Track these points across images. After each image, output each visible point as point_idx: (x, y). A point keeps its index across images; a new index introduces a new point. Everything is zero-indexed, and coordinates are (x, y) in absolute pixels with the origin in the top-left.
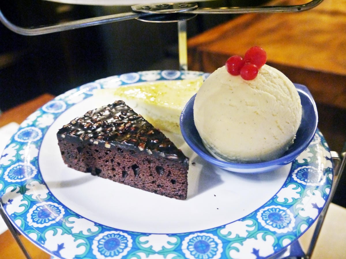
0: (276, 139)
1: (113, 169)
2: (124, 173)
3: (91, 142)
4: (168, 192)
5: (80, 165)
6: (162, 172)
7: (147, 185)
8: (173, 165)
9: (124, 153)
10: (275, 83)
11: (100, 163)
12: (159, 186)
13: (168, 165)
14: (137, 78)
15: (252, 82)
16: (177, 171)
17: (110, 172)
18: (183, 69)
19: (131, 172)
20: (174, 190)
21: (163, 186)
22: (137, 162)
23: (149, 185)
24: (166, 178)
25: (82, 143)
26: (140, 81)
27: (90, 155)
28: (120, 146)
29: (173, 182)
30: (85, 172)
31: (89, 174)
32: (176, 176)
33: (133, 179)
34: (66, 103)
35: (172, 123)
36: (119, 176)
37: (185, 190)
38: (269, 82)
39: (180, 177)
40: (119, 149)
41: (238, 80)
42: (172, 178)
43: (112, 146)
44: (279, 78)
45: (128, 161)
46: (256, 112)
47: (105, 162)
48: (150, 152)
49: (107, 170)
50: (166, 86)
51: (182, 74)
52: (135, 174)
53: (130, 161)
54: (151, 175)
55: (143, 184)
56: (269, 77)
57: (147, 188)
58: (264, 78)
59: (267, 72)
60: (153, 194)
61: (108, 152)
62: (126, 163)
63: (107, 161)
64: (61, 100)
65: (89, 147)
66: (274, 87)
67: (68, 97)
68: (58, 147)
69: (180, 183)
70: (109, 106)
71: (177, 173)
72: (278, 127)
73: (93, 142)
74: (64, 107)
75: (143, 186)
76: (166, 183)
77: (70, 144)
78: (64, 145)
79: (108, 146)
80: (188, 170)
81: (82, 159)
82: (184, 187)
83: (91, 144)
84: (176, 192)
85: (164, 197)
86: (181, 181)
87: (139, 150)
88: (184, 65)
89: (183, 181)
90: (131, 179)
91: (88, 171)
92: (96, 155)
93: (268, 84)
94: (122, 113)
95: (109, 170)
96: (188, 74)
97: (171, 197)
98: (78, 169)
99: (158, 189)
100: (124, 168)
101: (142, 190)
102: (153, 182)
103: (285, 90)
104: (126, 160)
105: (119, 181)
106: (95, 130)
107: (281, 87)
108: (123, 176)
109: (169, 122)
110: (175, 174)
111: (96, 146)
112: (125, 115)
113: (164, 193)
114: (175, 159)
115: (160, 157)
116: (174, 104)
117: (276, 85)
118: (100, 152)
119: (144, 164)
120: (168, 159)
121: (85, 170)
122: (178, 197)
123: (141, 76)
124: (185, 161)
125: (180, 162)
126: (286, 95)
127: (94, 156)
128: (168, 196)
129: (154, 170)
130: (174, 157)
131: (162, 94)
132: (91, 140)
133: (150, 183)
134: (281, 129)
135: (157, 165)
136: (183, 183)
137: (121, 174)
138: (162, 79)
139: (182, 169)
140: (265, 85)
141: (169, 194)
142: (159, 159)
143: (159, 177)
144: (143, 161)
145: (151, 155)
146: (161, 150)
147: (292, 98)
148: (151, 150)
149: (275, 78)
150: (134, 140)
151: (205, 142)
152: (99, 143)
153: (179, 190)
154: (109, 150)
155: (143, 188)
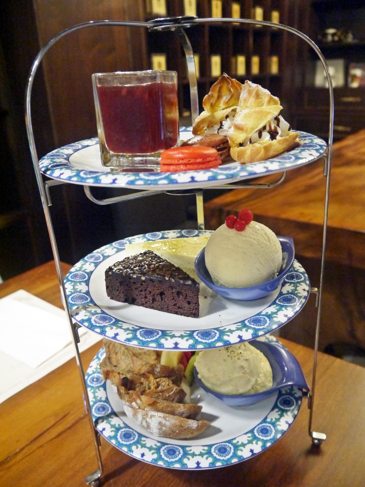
0: (259, 271)
1: (146, 297)
2: (154, 300)
3: (131, 276)
4: (186, 311)
5: (120, 296)
6: (181, 296)
7: (170, 308)
8: (189, 289)
9: (155, 283)
10: (258, 234)
11: (136, 293)
12: (179, 308)
13: (185, 290)
14: (161, 236)
15: (242, 233)
16: (192, 293)
17: (143, 300)
18: (202, 229)
19: (158, 298)
20: (189, 310)
21: (182, 307)
22: (164, 289)
23: (171, 307)
24: (184, 300)
25: (124, 277)
26: (163, 238)
27: (128, 287)
28: (152, 278)
29: (189, 303)
30: (124, 302)
31: (126, 304)
32: (191, 298)
33: (160, 304)
34: (103, 255)
35: (190, 269)
36: (150, 302)
37: (197, 309)
38: (254, 233)
39: (194, 298)
40: (151, 280)
41: (233, 232)
42: (188, 300)
43: (146, 278)
44: (262, 230)
45: (157, 290)
46: (244, 252)
47: (140, 291)
48: (173, 280)
49: (141, 299)
50: (185, 241)
51: (200, 232)
52: (162, 299)
53: (158, 289)
54: (173, 299)
55: (168, 307)
56: (255, 230)
57: (170, 310)
58: (251, 230)
59: (253, 226)
60: (175, 315)
61: (143, 283)
62: (156, 291)
63: (141, 291)
64: (98, 252)
65: (129, 280)
66: (258, 236)
67: (104, 250)
68: (105, 282)
69: (194, 303)
70: (141, 254)
71: (191, 295)
72: (260, 262)
73: (133, 276)
74: (102, 258)
75: (168, 309)
76: (184, 304)
77: (115, 279)
78: (110, 281)
79: (143, 278)
80: (199, 292)
81: (123, 291)
82: (196, 306)
83: (131, 278)
84: (191, 311)
85: (183, 317)
86: (194, 301)
87: (166, 279)
88: (202, 225)
89: (196, 302)
90: (158, 304)
91: (126, 301)
92: (134, 287)
93: (253, 234)
94: (152, 258)
95: (142, 298)
96: (205, 232)
97: (188, 316)
98: (118, 300)
99: (178, 310)
100: (154, 295)
101: (167, 312)
102: (175, 305)
103: (265, 238)
104: (156, 288)
105: (150, 307)
106: (133, 268)
107: (262, 236)
108: (153, 302)
109: (187, 268)
110: (190, 296)
111: (134, 279)
112: (154, 260)
113: (183, 314)
114: (190, 284)
115: (180, 283)
116: (191, 253)
117: (259, 234)
118: (137, 284)
119: (169, 290)
120: (185, 285)
121: (124, 300)
122: (192, 315)
123: (163, 234)
124: (197, 286)
125: (193, 286)
126: (266, 241)
127: (132, 288)
128: (186, 315)
129: (175, 295)
130: (189, 282)
131: (182, 246)
132: (131, 275)
133: (172, 305)
134: (262, 264)
135: (177, 290)
136: (196, 304)
137: (151, 300)
138: (182, 236)
139: (194, 292)
140: (251, 235)
141: (186, 314)
142: (179, 286)
143: (179, 300)
144: (168, 288)
145: (174, 282)
146: (181, 279)
147: (270, 243)
148: (174, 279)
149: (258, 230)
150: (162, 273)
151: (212, 276)
152: (137, 276)
153: (193, 309)
154: (144, 281)
155: (167, 311)
